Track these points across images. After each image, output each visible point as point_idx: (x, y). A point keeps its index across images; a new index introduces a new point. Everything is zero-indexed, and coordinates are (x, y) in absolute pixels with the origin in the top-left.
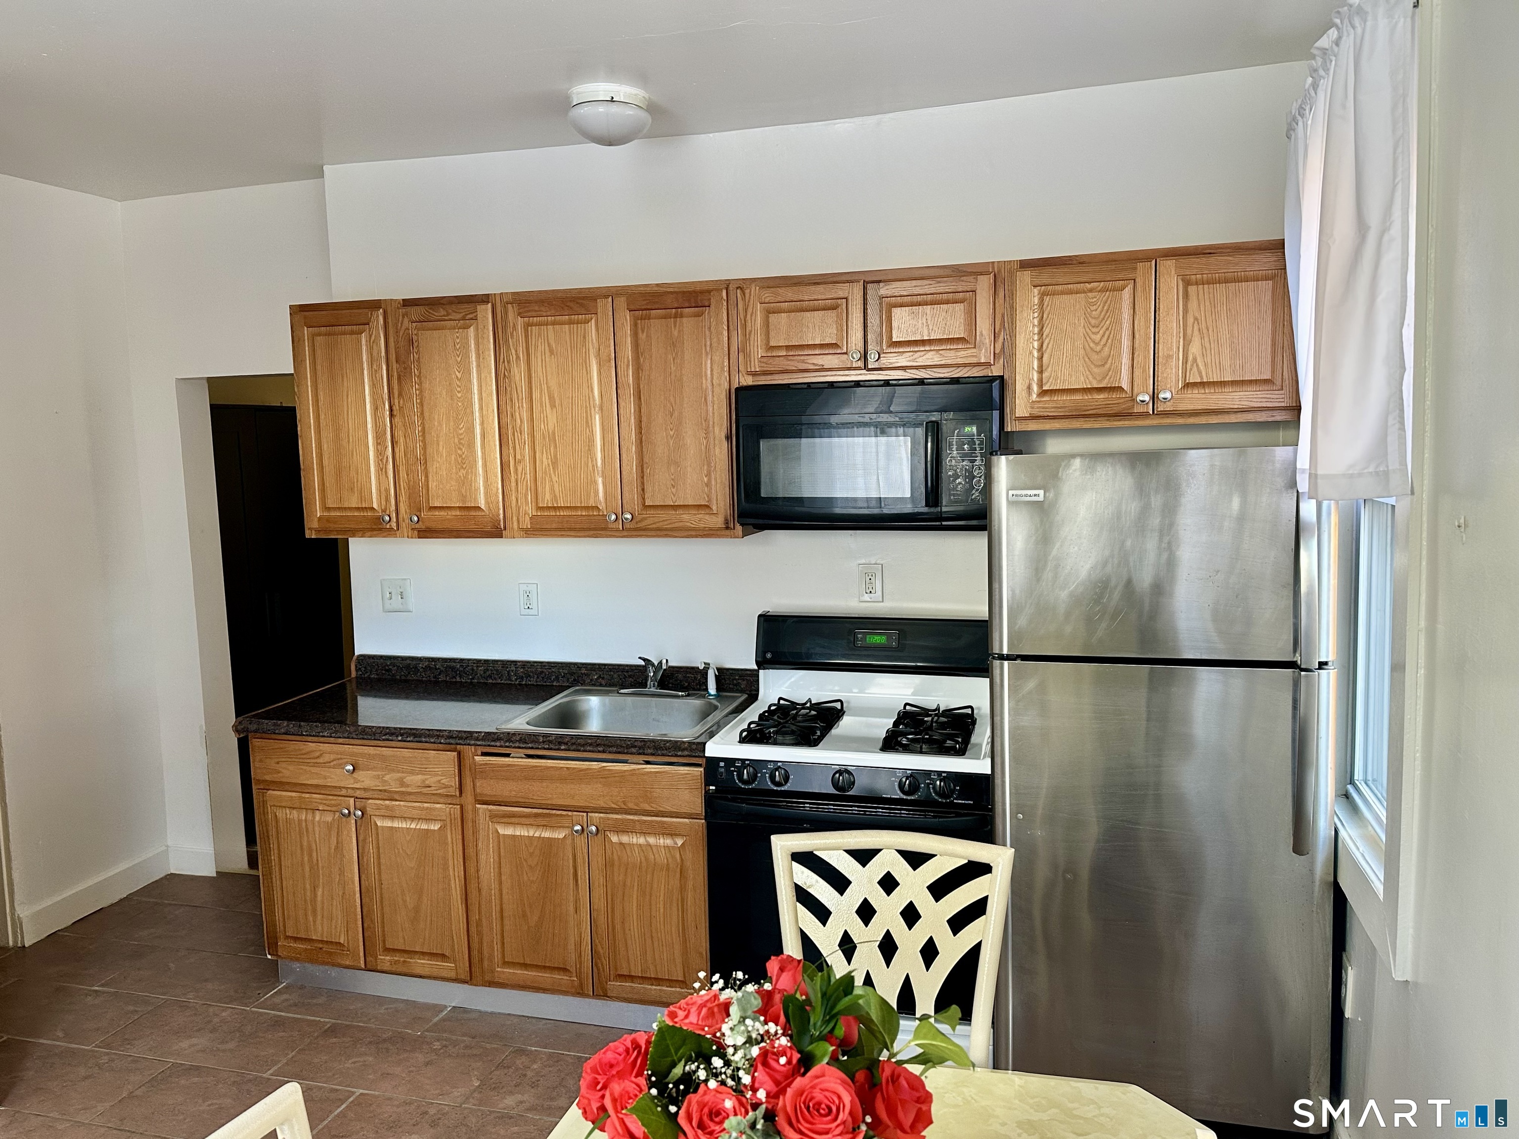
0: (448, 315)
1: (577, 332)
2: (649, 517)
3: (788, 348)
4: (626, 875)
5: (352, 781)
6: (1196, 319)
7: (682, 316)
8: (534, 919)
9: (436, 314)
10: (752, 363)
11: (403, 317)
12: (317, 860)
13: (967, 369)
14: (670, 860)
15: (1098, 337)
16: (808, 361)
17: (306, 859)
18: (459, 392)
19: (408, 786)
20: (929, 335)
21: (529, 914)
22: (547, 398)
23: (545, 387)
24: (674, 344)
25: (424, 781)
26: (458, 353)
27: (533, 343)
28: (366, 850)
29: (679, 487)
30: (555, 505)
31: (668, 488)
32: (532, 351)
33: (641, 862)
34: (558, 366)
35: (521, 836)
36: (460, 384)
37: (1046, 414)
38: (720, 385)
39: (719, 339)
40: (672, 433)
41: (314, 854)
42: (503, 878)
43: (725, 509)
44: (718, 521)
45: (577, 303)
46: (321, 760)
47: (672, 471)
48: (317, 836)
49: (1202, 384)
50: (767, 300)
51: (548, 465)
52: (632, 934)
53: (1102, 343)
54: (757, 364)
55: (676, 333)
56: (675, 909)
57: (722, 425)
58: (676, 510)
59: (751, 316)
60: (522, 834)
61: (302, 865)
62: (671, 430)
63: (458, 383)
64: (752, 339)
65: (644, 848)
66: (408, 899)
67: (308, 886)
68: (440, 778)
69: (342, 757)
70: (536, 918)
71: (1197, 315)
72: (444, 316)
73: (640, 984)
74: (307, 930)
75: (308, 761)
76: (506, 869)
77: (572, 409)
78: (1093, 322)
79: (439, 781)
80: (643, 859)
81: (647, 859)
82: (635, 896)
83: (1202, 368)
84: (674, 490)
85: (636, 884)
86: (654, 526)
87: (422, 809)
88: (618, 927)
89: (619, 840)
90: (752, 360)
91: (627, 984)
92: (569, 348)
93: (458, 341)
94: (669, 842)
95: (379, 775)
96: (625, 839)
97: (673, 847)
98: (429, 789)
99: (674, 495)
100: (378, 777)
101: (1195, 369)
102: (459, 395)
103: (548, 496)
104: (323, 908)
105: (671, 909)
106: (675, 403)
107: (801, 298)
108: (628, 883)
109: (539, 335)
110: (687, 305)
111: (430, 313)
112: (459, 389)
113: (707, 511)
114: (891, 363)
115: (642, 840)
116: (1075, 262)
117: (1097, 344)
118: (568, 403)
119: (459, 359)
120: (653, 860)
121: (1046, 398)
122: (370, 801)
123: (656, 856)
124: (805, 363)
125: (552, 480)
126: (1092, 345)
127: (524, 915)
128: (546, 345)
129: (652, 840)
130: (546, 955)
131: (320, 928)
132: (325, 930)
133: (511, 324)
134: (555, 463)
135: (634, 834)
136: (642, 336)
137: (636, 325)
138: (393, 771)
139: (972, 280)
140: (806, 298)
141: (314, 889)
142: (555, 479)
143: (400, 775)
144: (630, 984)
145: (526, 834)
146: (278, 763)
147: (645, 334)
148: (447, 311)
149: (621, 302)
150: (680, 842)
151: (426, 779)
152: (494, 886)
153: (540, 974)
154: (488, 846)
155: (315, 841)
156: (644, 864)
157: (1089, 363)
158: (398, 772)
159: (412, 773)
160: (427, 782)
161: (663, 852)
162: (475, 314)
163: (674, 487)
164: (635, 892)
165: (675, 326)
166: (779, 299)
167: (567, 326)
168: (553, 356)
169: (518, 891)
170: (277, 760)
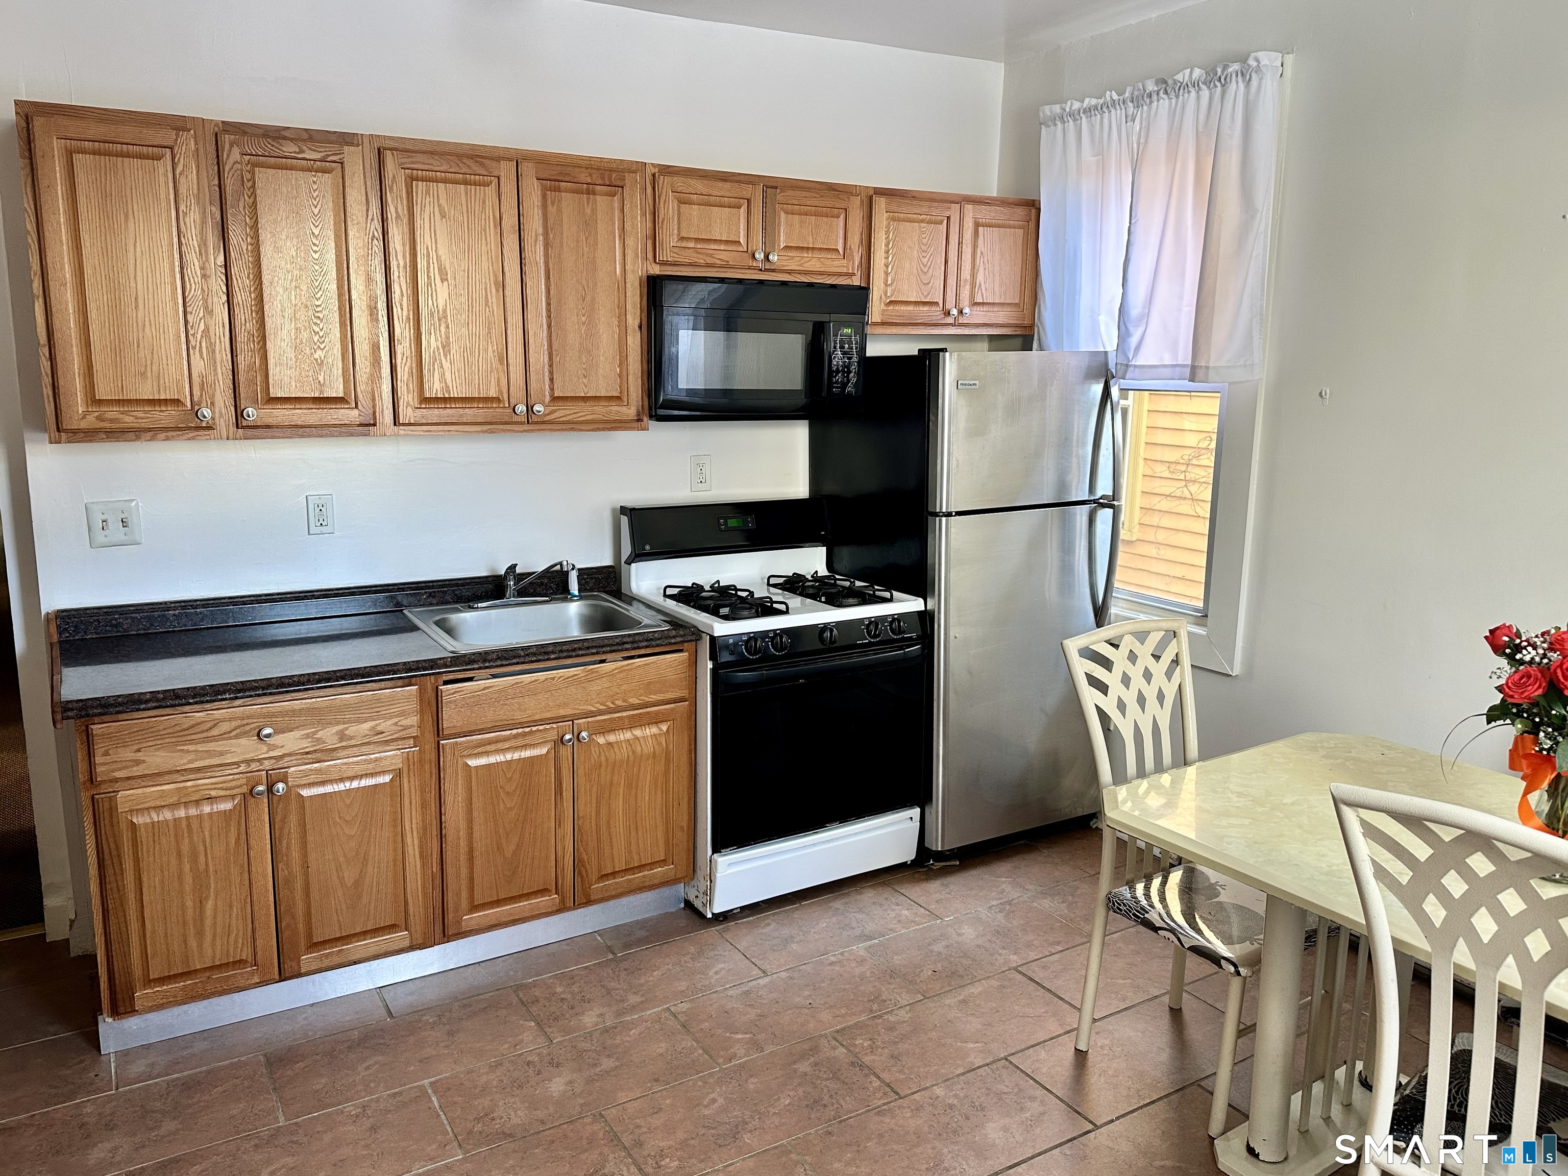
0: (302, 151)
1: (475, 195)
2: (559, 409)
3: (697, 240)
4: (613, 774)
5: (265, 749)
6: (982, 253)
7: (594, 193)
8: (509, 849)
9: (284, 149)
10: (665, 251)
11: (231, 146)
12: (207, 865)
13: (835, 277)
14: (656, 747)
15: (926, 259)
16: (716, 256)
17: (187, 868)
18: (315, 252)
19: (351, 738)
20: (813, 243)
21: (504, 844)
22: (436, 268)
23: (433, 254)
24: (588, 225)
25: (373, 728)
26: (315, 203)
27: (419, 201)
28: (286, 831)
29: (591, 378)
30: (447, 396)
31: (579, 378)
32: (417, 210)
33: (628, 756)
34: (451, 232)
35: (497, 763)
36: (317, 243)
37: (891, 321)
38: (633, 271)
39: (633, 224)
40: (584, 319)
41: (202, 858)
42: (475, 814)
43: (637, 401)
44: (631, 412)
45: (476, 162)
46: (214, 732)
47: (584, 360)
48: (207, 833)
49: (983, 304)
50: (679, 189)
51: (438, 349)
52: (618, 830)
53: (928, 266)
54: (668, 253)
55: (588, 211)
56: (659, 793)
57: (635, 314)
58: (585, 402)
59: (664, 204)
60: (499, 761)
61: (180, 877)
62: (584, 316)
63: (314, 241)
64: (665, 227)
65: (631, 742)
66: (346, 875)
67: (189, 904)
68: (396, 720)
69: (251, 721)
70: (513, 847)
71: (983, 250)
72: (295, 152)
73: (622, 877)
74: (186, 959)
75: (193, 737)
76: (477, 803)
77: (468, 284)
78: (923, 247)
79: (396, 724)
80: (630, 754)
81: (634, 752)
82: (621, 792)
83: (984, 291)
84: (585, 381)
85: (623, 781)
86: (564, 419)
87: (370, 762)
88: (604, 828)
89: (606, 741)
90: (665, 248)
91: (610, 882)
92: (465, 212)
93: (315, 187)
94: (654, 730)
95: (308, 734)
96: (612, 738)
97: (660, 734)
98: (381, 736)
99: (586, 386)
100: (307, 736)
101: (980, 292)
102: (316, 256)
103: (437, 386)
104: (215, 924)
105: (655, 794)
106: (588, 287)
107: (711, 192)
108: (615, 782)
109: (428, 192)
110: (600, 182)
111: (273, 146)
112: (315, 248)
113: (618, 403)
114: (784, 266)
115: (628, 735)
116: (909, 196)
117: (925, 266)
118: (464, 276)
119: (316, 211)
120: (640, 752)
121: (891, 308)
122: (292, 769)
123: (643, 746)
124: (714, 257)
125: (442, 367)
126: (922, 266)
127: (500, 848)
128: (436, 206)
129: (638, 732)
130: (524, 881)
131: (210, 951)
132: (218, 952)
133: (391, 176)
134: (446, 346)
135: (620, 731)
136: (552, 209)
137: (544, 197)
138: (330, 724)
139: (846, 199)
140: (715, 193)
141: (201, 903)
142: (446, 365)
143: (340, 727)
144: (613, 881)
145: (504, 760)
146: (139, 750)
147: (555, 207)
148: (299, 147)
149: (528, 170)
150: (664, 727)
151: (377, 725)
152: (463, 825)
153: (516, 905)
154: (456, 785)
155: (204, 841)
156: (631, 758)
157: (920, 281)
158: (337, 723)
159: (359, 721)
160: (379, 728)
161: (650, 742)
162: (341, 156)
163: (585, 377)
164: (622, 789)
165: (588, 203)
166: (691, 190)
167: (462, 187)
168: (444, 220)
169: (492, 824)
170: (136, 747)
